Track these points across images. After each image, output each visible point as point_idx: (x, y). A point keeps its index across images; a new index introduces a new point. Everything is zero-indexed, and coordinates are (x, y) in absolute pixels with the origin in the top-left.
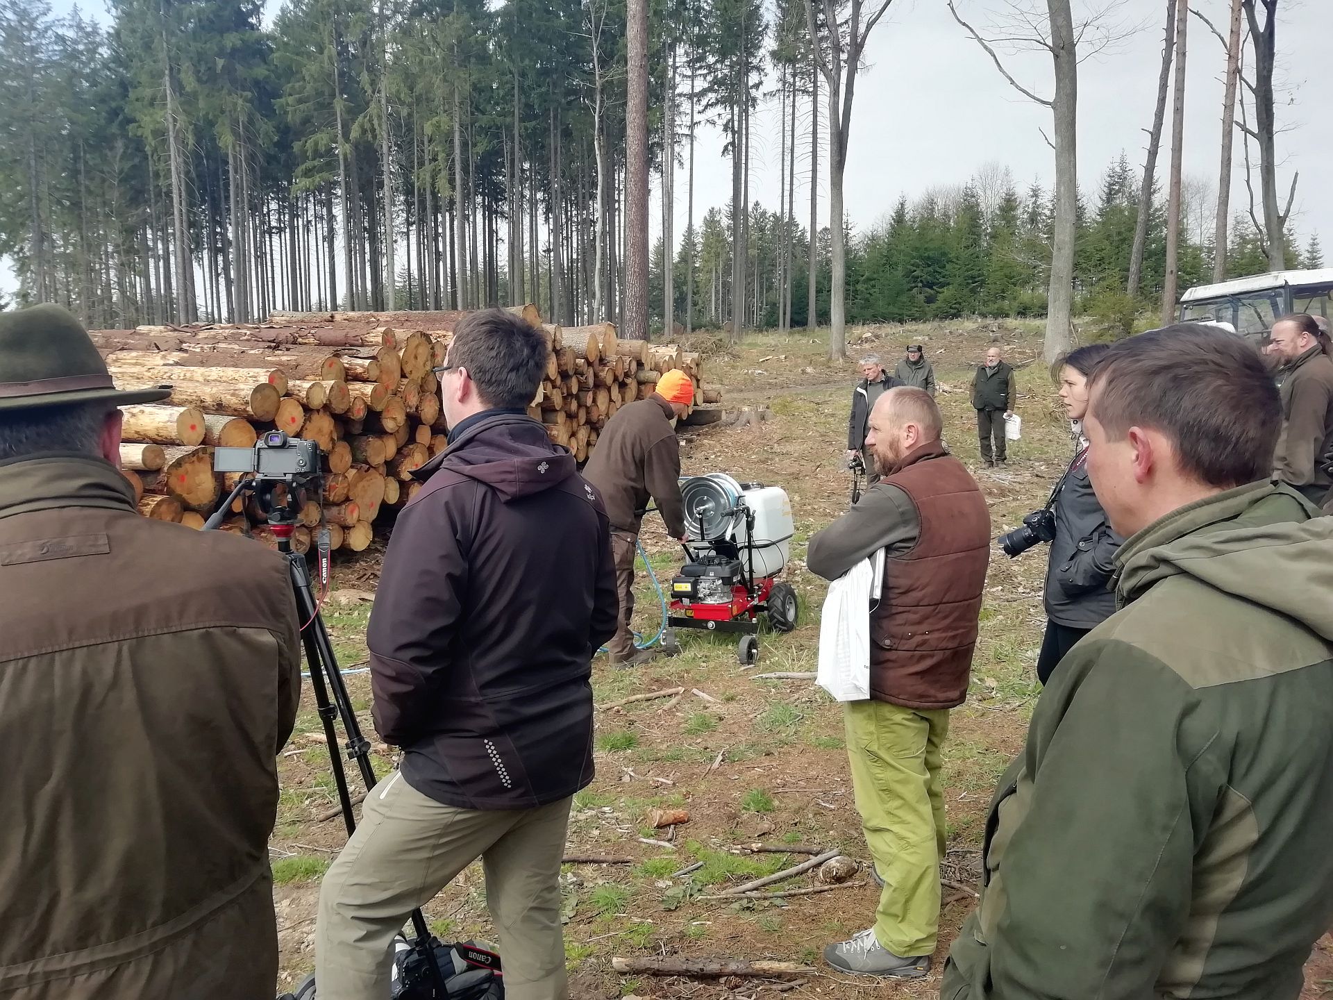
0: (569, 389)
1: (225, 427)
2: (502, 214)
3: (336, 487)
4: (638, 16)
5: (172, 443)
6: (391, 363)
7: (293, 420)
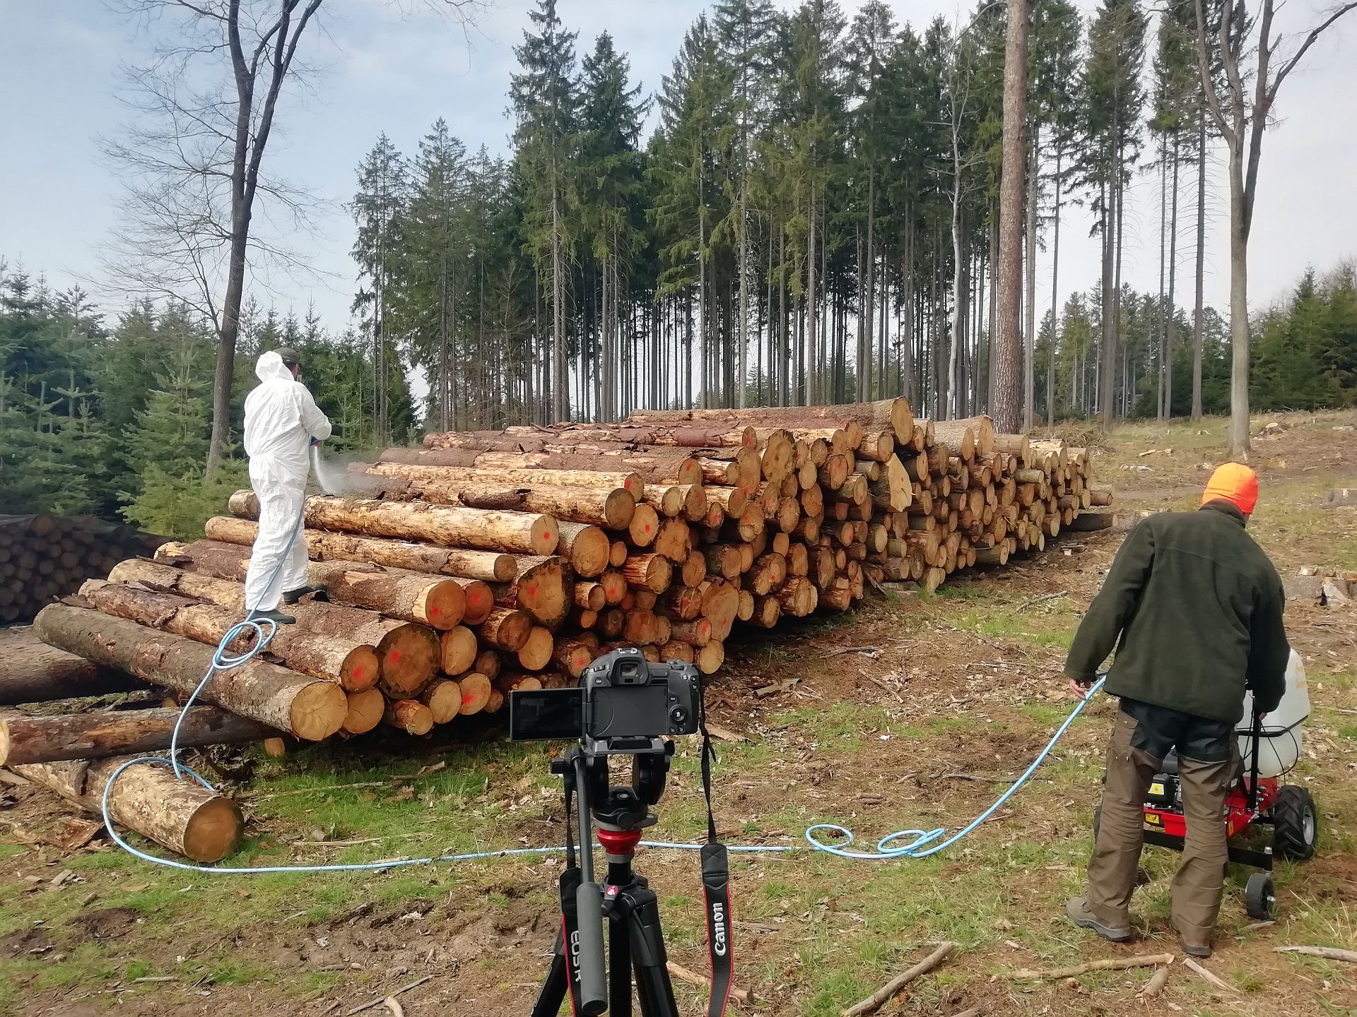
0: (940, 490)
1: (578, 536)
2: (852, 309)
3: (688, 603)
4: (1017, 86)
5: (525, 552)
6: (750, 464)
7: (648, 528)
